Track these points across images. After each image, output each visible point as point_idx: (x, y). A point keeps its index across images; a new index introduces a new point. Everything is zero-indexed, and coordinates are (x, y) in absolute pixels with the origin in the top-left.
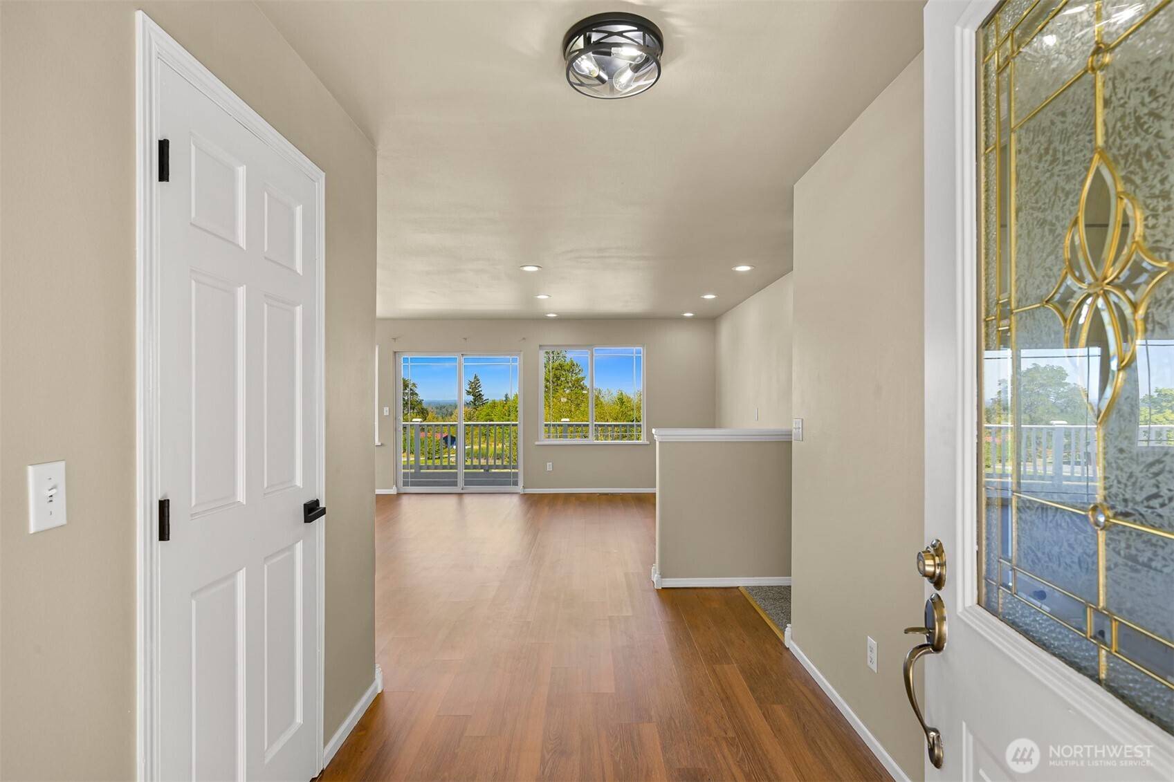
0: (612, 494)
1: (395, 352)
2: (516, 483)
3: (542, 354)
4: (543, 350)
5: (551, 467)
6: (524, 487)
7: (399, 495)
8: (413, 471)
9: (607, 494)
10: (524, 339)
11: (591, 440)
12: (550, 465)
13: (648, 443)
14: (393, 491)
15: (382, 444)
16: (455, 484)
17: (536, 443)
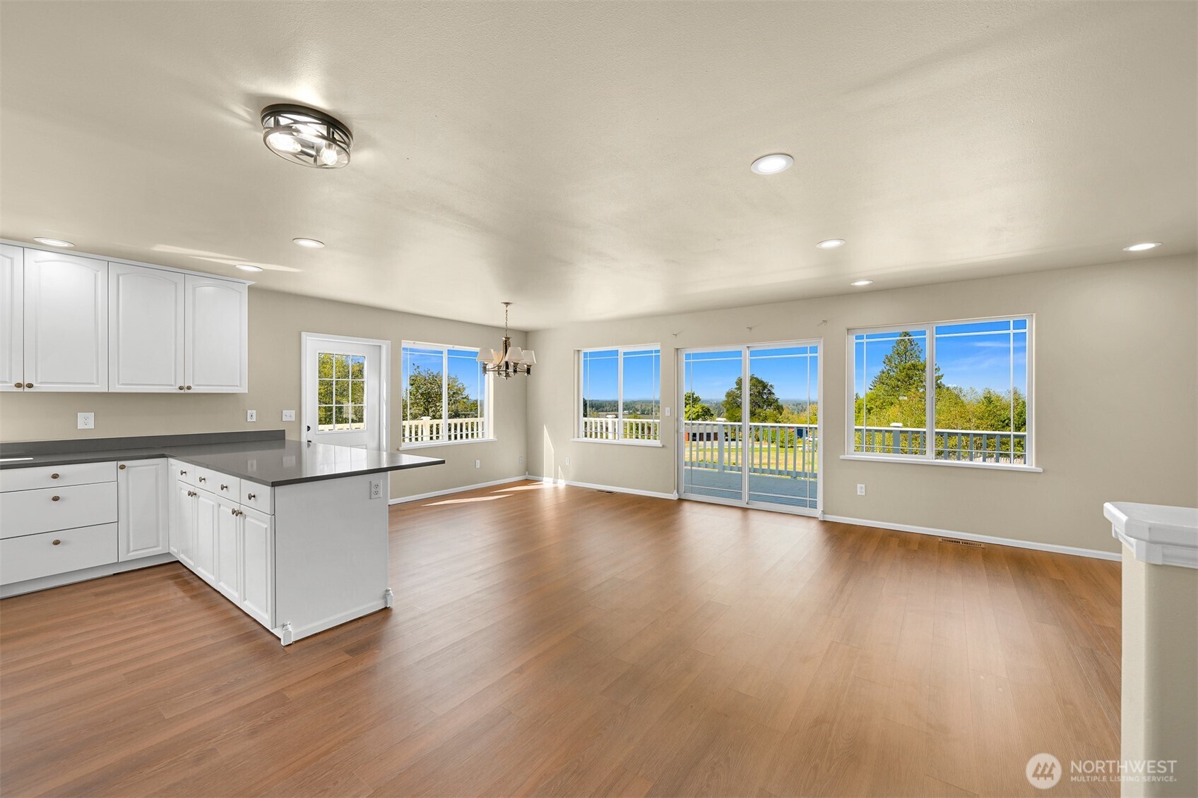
0: (966, 543)
1: (677, 349)
2: (814, 505)
3: (852, 341)
4: (852, 334)
5: (864, 490)
6: (824, 512)
7: (681, 500)
8: (717, 470)
9: (956, 541)
10: (825, 321)
11: (929, 458)
12: (861, 488)
13: (1040, 470)
14: (674, 496)
15: (663, 446)
16: (738, 496)
17: (842, 457)
